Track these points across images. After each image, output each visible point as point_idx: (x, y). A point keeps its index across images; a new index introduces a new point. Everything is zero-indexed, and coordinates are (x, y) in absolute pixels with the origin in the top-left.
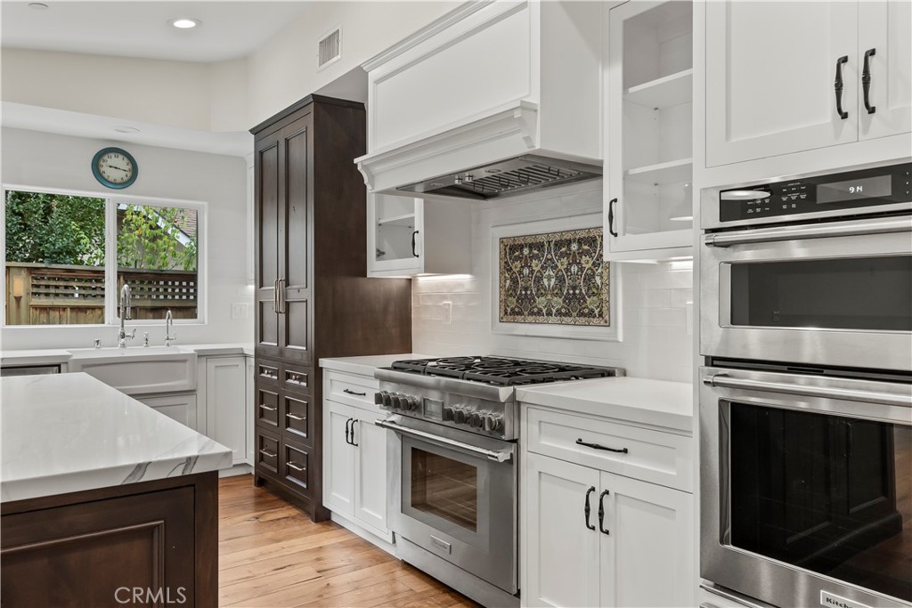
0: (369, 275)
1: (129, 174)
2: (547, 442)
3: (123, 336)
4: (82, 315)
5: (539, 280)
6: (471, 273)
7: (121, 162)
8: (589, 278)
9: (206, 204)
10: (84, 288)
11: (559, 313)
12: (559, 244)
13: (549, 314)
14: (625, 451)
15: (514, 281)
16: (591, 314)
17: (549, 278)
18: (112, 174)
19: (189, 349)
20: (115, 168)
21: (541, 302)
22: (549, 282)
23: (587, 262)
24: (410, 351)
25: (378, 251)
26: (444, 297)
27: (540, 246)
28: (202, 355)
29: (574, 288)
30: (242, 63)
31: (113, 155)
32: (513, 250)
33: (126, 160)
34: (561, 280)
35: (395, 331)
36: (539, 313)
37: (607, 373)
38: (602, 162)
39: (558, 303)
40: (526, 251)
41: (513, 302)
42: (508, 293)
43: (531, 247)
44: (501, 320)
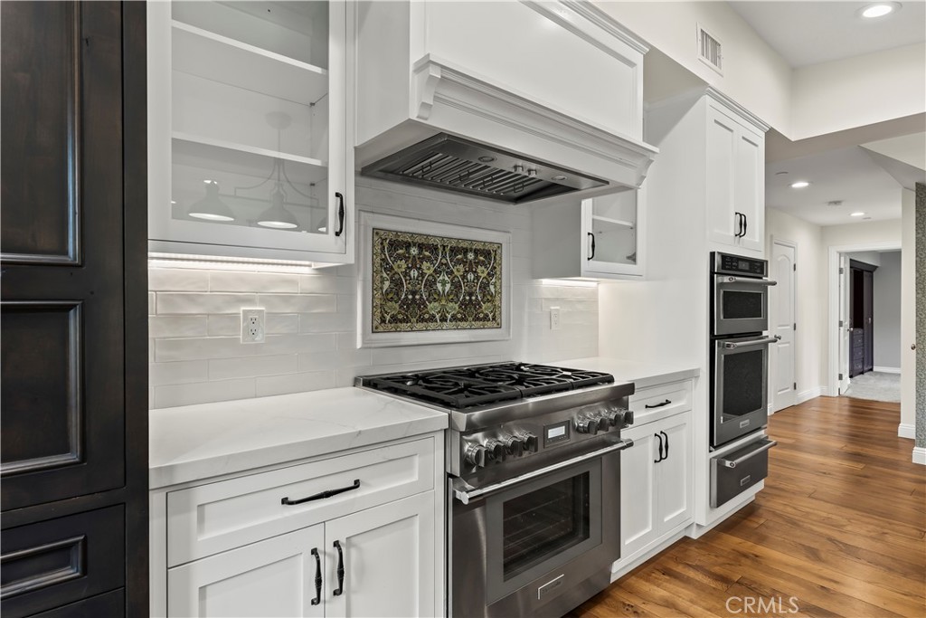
5: (431, 284)
8: (485, 287)
11: (454, 318)
12: (454, 251)
13: (443, 319)
14: (668, 402)
15: (397, 284)
16: (486, 317)
17: (443, 283)
21: (433, 307)
22: (443, 287)
23: (481, 272)
27: (434, 249)
29: (470, 295)
32: (393, 247)
34: (457, 286)
36: (432, 318)
39: (453, 308)
40: (414, 251)
41: (394, 307)
42: (386, 297)
43: (421, 247)
44: (375, 330)
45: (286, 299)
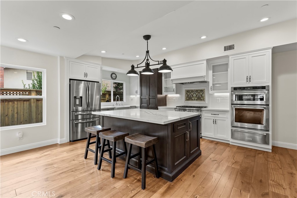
0: (163, 94)
2: (206, 115)
5: (193, 95)
6: (180, 94)
8: (201, 95)
9: (125, 82)
11: (196, 100)
12: (196, 91)
13: (195, 100)
14: (218, 115)
15: (188, 96)
16: (202, 100)
17: (194, 95)
21: (193, 98)
22: (195, 95)
23: (201, 93)
24: (166, 105)
25: (164, 91)
27: (193, 91)
29: (199, 97)
32: (188, 91)
34: (197, 95)
36: (193, 100)
37: (205, 107)
38: (209, 82)
39: (196, 98)
40: (190, 92)
41: (188, 98)
42: (187, 97)
43: (191, 91)
44: (185, 101)
45: (177, 98)
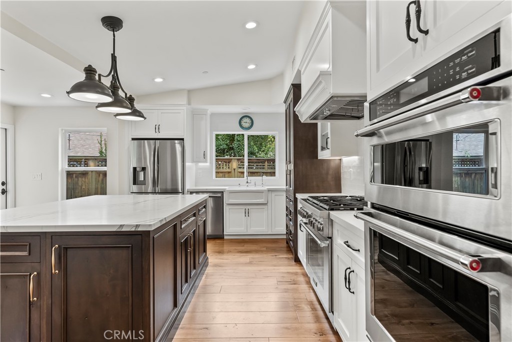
0: (319, 158)
1: (250, 124)
2: (339, 241)
3: (247, 182)
4: (253, 175)
6: (358, 156)
7: (248, 120)
9: (277, 132)
10: (257, 165)
14: (359, 251)
18: (244, 125)
19: (266, 188)
20: (246, 122)
24: (341, 192)
25: (322, 147)
26: (350, 167)
28: (269, 190)
30: (281, 76)
31: (245, 118)
33: (250, 119)
35: (332, 183)
38: (366, 94)
